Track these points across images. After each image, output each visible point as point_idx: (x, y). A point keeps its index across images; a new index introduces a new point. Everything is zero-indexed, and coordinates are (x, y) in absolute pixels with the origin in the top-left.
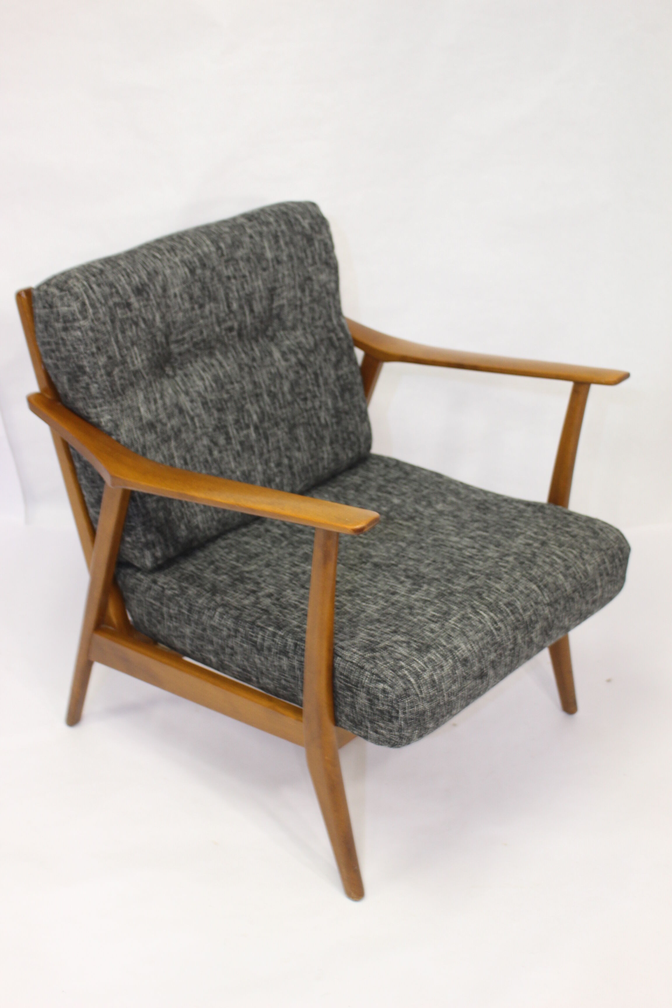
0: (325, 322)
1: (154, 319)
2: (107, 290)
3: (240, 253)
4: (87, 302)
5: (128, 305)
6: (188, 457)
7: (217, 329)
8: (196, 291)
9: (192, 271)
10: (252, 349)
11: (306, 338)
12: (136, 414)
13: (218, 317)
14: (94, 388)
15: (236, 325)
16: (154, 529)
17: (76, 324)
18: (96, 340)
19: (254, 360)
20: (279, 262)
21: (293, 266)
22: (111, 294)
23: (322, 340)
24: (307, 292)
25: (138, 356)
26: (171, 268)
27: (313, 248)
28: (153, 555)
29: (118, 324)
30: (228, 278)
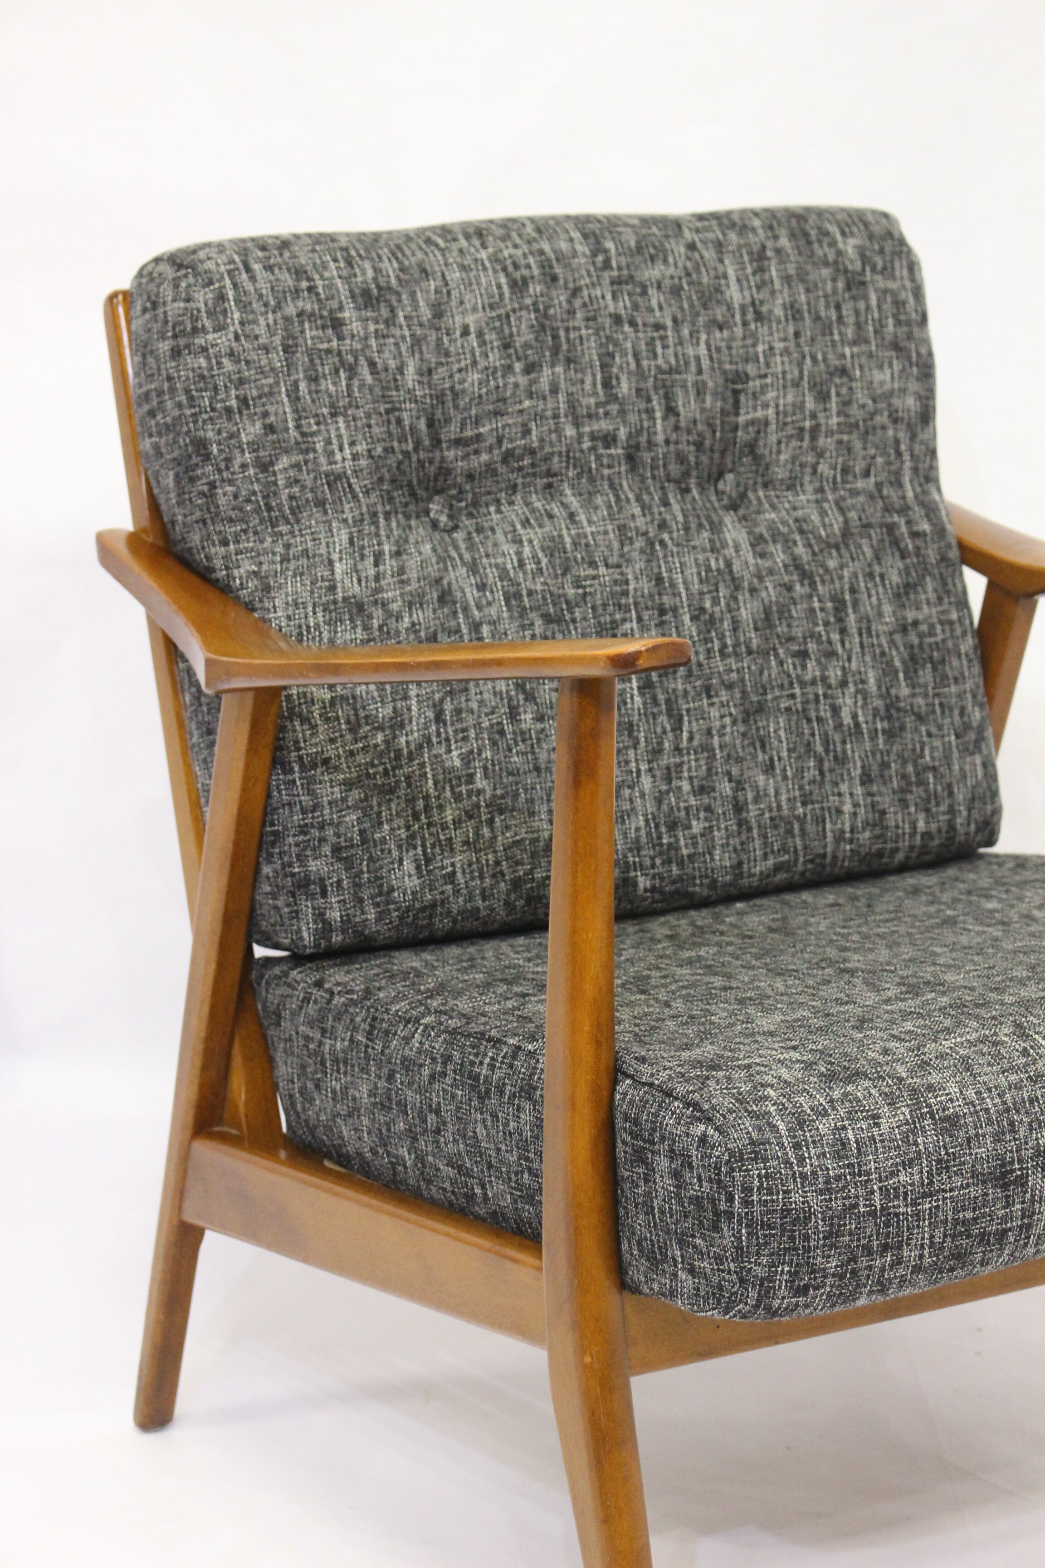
0: (879, 486)
1: (401, 370)
2: (287, 279)
3: (652, 273)
4: (231, 294)
5: (337, 324)
6: (448, 706)
7: (570, 431)
8: (524, 335)
9: (518, 286)
10: (666, 503)
11: (823, 513)
12: (322, 572)
13: (572, 404)
14: (224, 497)
15: (622, 433)
16: (327, 849)
17: (200, 341)
18: (241, 382)
19: (663, 526)
20: (759, 317)
21: (797, 334)
22: (297, 291)
23: (868, 526)
24: (833, 405)
25: (346, 446)
26: (463, 268)
27: (862, 305)
28: (320, 915)
29: (301, 358)
30: (617, 319)
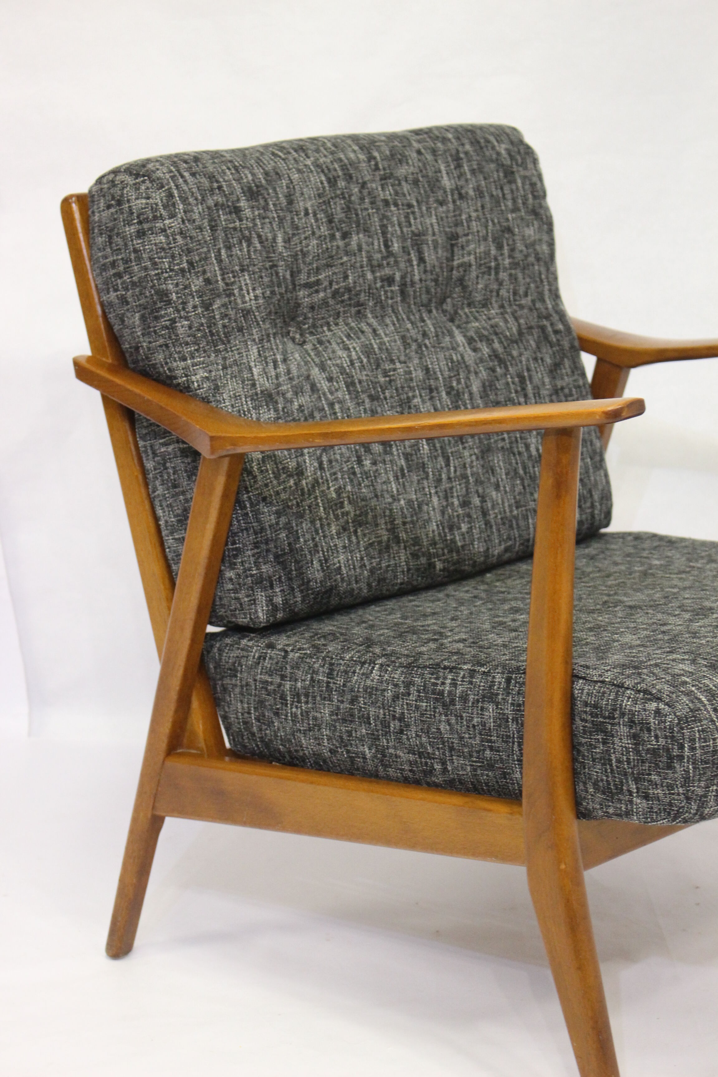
0: (533, 302)
1: (274, 239)
2: (205, 182)
3: (402, 171)
4: (176, 193)
5: (237, 210)
6: (325, 459)
7: (369, 276)
8: (339, 214)
9: (332, 182)
10: (423, 321)
11: (506, 321)
12: (246, 375)
13: (370, 259)
14: (182, 327)
15: (398, 277)
16: (271, 557)
17: (159, 225)
18: (189, 251)
19: (425, 335)
20: (461, 197)
21: (483, 207)
22: (212, 190)
23: (530, 328)
24: (506, 250)
25: (251, 291)
26: (299, 171)
27: (514, 187)
28: (270, 601)
29: (221, 234)
30: (386, 203)
